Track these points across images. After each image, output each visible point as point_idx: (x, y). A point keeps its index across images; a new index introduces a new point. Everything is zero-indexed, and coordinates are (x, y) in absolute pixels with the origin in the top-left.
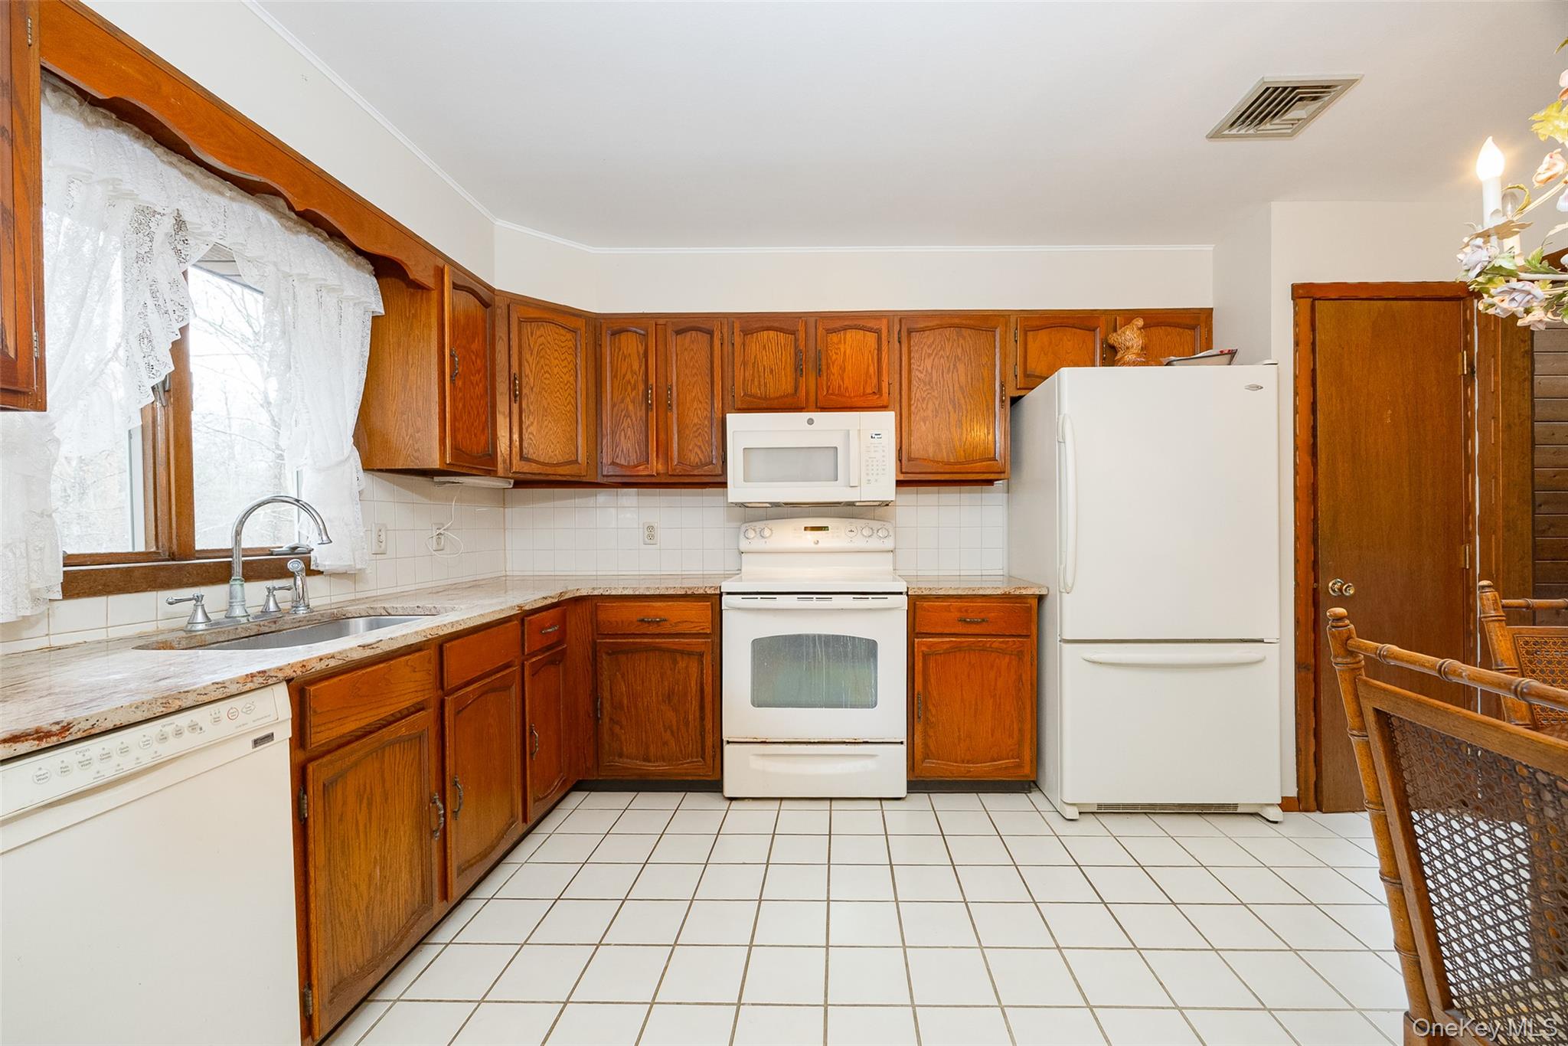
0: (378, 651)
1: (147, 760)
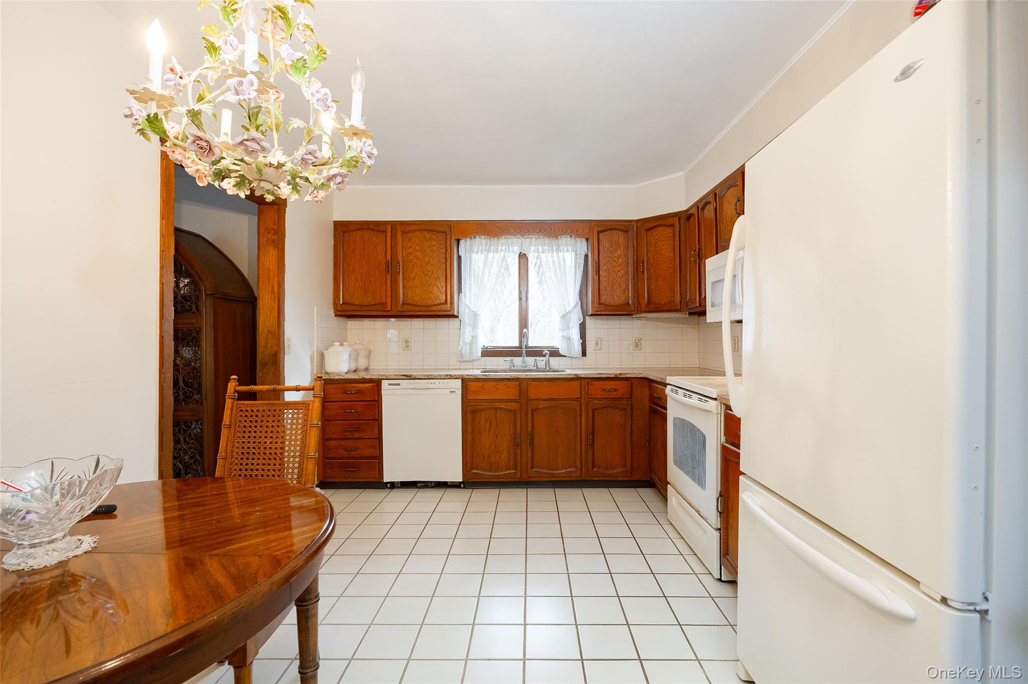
0: (489, 377)
1: (424, 387)
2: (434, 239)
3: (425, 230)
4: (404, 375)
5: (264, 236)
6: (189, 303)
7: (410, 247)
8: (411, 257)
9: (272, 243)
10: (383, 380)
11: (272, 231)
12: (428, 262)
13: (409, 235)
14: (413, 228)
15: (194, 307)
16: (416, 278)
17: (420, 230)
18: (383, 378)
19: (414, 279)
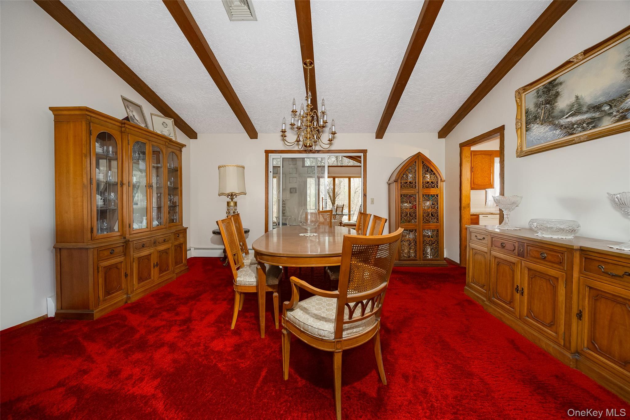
2: (486, 158)
3: (483, 154)
4: (490, 213)
5: (464, 158)
6: (434, 184)
7: (476, 161)
8: (477, 165)
9: (468, 161)
10: (480, 215)
11: (468, 157)
12: (484, 167)
13: (476, 156)
14: (478, 153)
15: (436, 186)
16: (479, 174)
17: (481, 154)
18: (480, 214)
19: (478, 174)
